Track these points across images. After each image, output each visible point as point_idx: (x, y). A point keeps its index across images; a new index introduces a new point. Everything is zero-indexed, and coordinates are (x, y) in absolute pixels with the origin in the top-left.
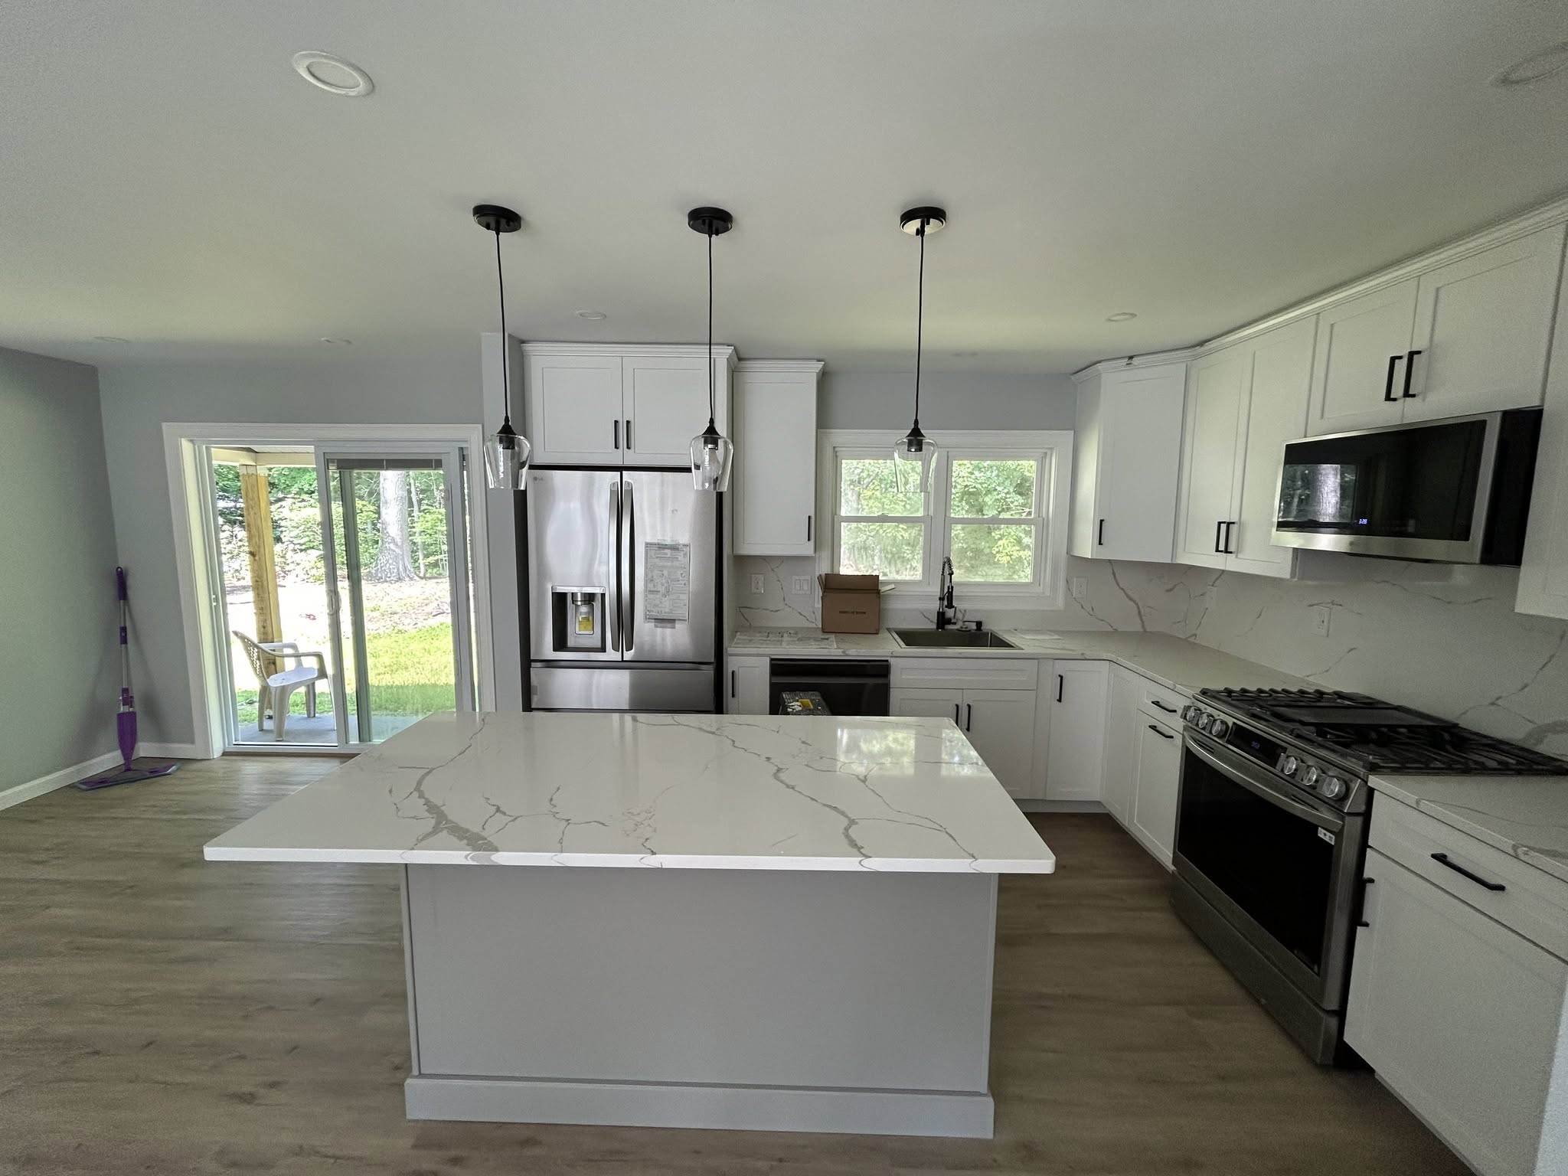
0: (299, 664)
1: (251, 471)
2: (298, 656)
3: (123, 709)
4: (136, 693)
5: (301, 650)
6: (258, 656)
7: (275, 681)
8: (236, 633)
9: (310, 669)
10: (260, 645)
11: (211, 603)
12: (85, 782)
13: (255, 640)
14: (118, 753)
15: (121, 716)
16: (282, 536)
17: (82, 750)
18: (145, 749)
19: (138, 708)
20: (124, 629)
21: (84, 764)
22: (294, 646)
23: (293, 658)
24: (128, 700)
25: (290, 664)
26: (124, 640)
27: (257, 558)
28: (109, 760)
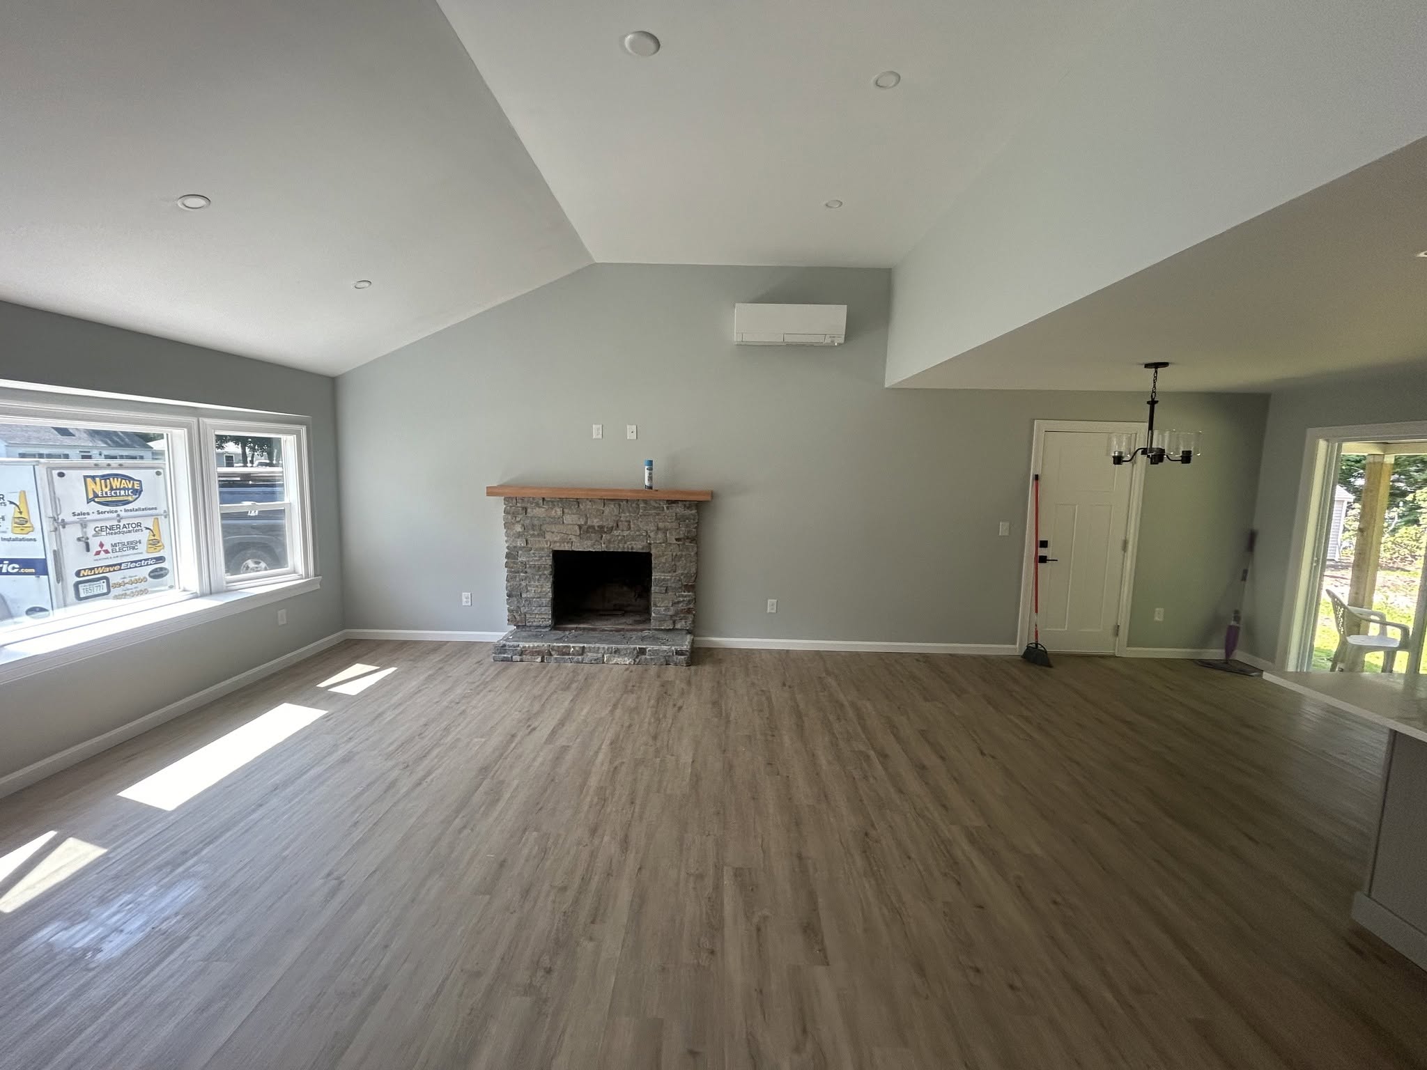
0: (1383, 632)
1: (1378, 459)
2: (1384, 624)
3: (1233, 623)
4: (1243, 615)
5: (1388, 619)
6: (1343, 614)
7: (1354, 640)
8: (1328, 592)
9: (1394, 640)
10: (1349, 607)
11: (1312, 564)
12: (1200, 661)
13: (1345, 601)
14: (1223, 651)
15: (1231, 627)
16: (1420, 519)
17: (1204, 642)
18: (1240, 655)
19: (1241, 625)
20: (1245, 572)
21: (1202, 650)
22: (1382, 616)
23: (1378, 625)
24: (1237, 618)
25: (1374, 629)
26: (1244, 579)
27: (1365, 533)
28: (1215, 653)
